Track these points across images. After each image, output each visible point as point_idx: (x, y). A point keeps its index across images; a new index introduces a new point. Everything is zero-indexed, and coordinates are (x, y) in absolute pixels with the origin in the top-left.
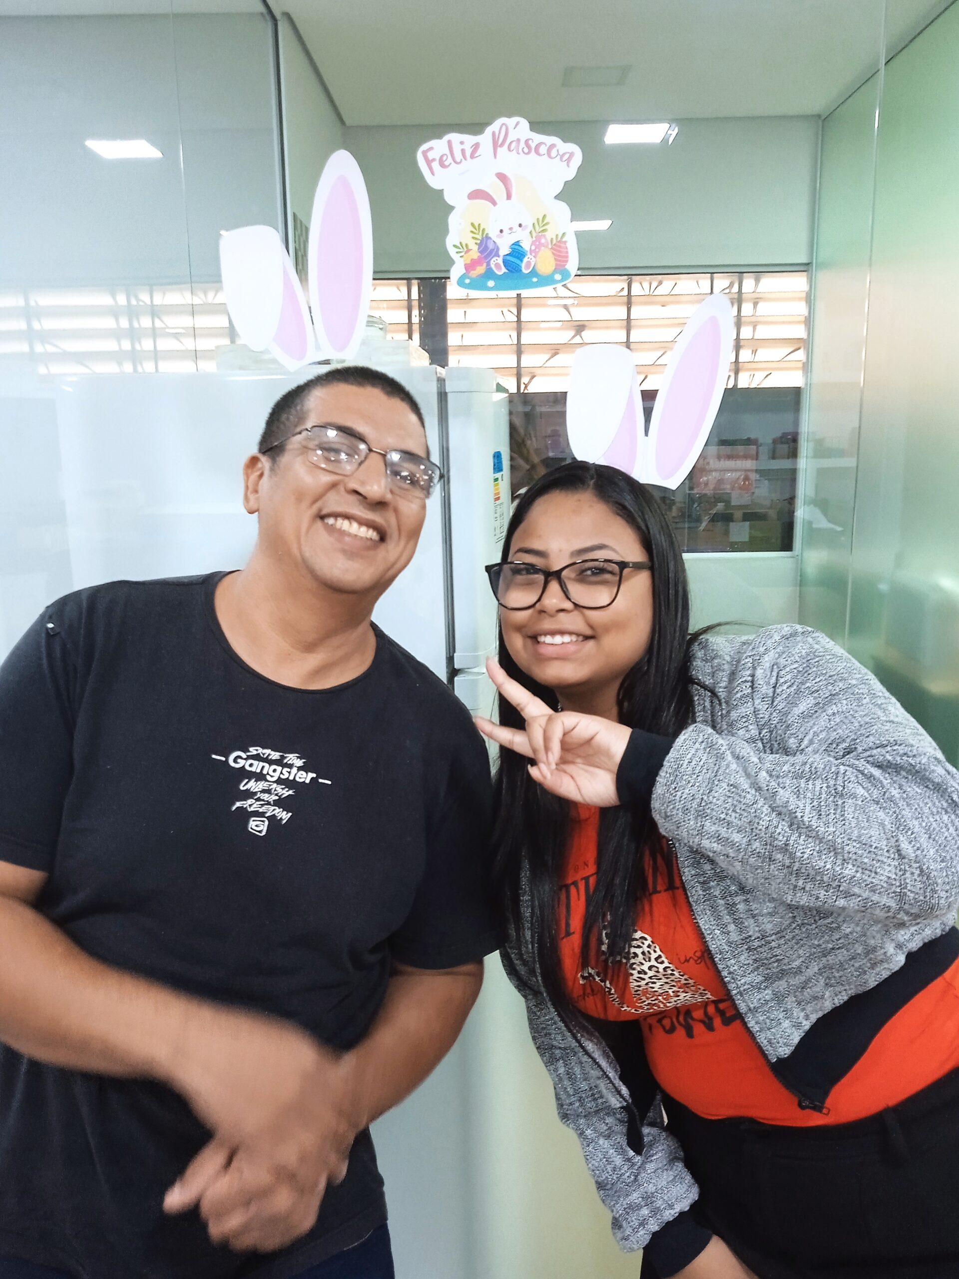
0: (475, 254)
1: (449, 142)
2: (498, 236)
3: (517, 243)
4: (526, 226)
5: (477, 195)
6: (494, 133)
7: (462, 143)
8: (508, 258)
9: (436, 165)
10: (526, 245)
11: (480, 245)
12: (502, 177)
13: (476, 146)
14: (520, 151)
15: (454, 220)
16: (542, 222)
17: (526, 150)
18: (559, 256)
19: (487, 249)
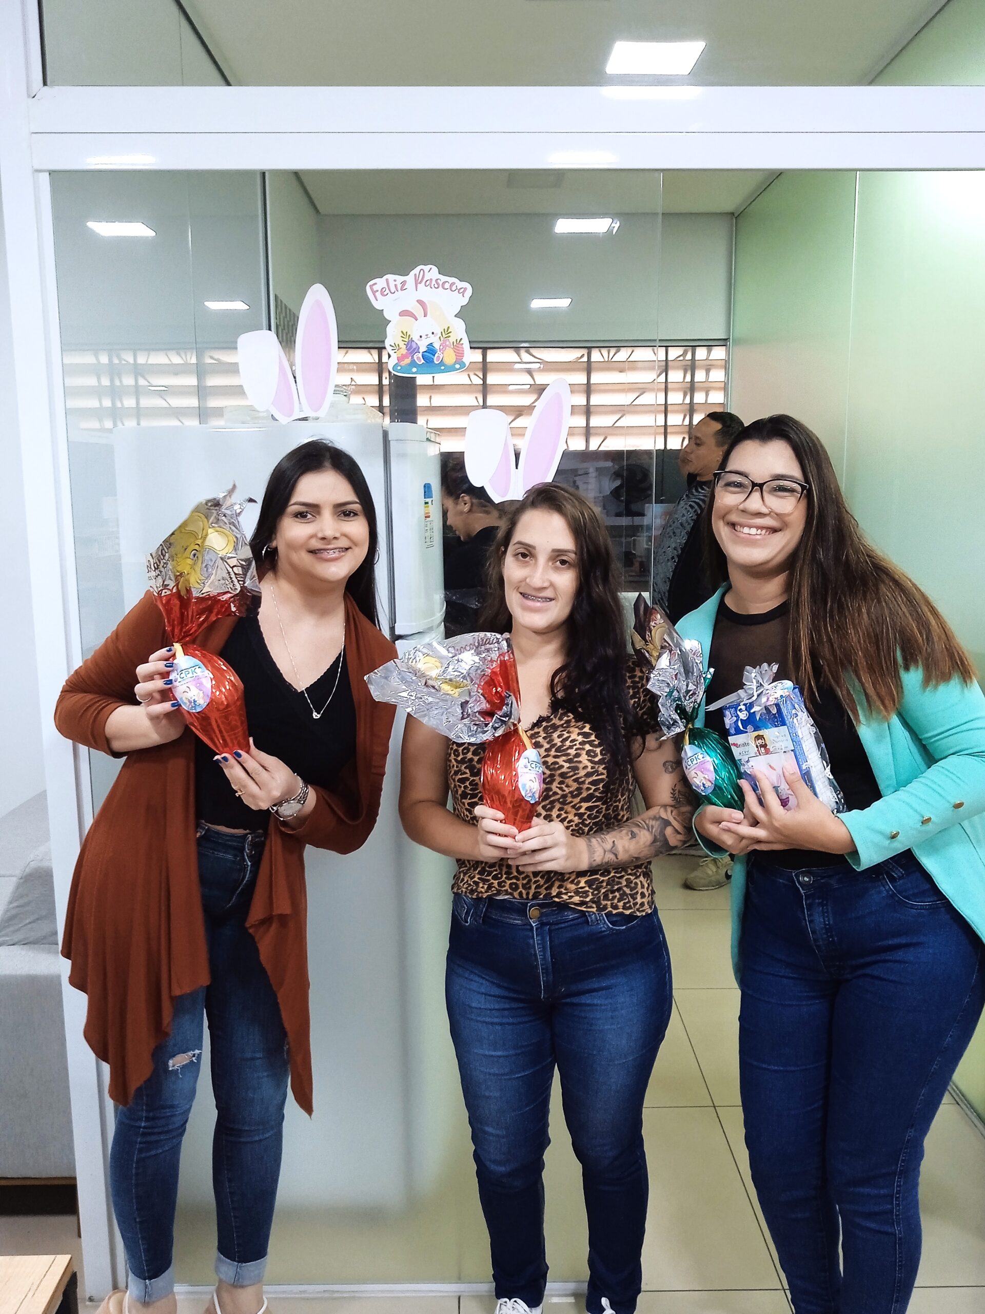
0: (404, 351)
1: (387, 280)
2: (418, 340)
3: (431, 344)
4: (437, 334)
5: (405, 313)
6: (415, 275)
7: (395, 281)
8: (425, 353)
9: (378, 294)
10: (437, 346)
11: (407, 345)
12: (420, 302)
13: (404, 283)
14: (433, 286)
15: (389, 329)
16: (447, 332)
17: (436, 286)
18: (458, 353)
19: (411, 348)
